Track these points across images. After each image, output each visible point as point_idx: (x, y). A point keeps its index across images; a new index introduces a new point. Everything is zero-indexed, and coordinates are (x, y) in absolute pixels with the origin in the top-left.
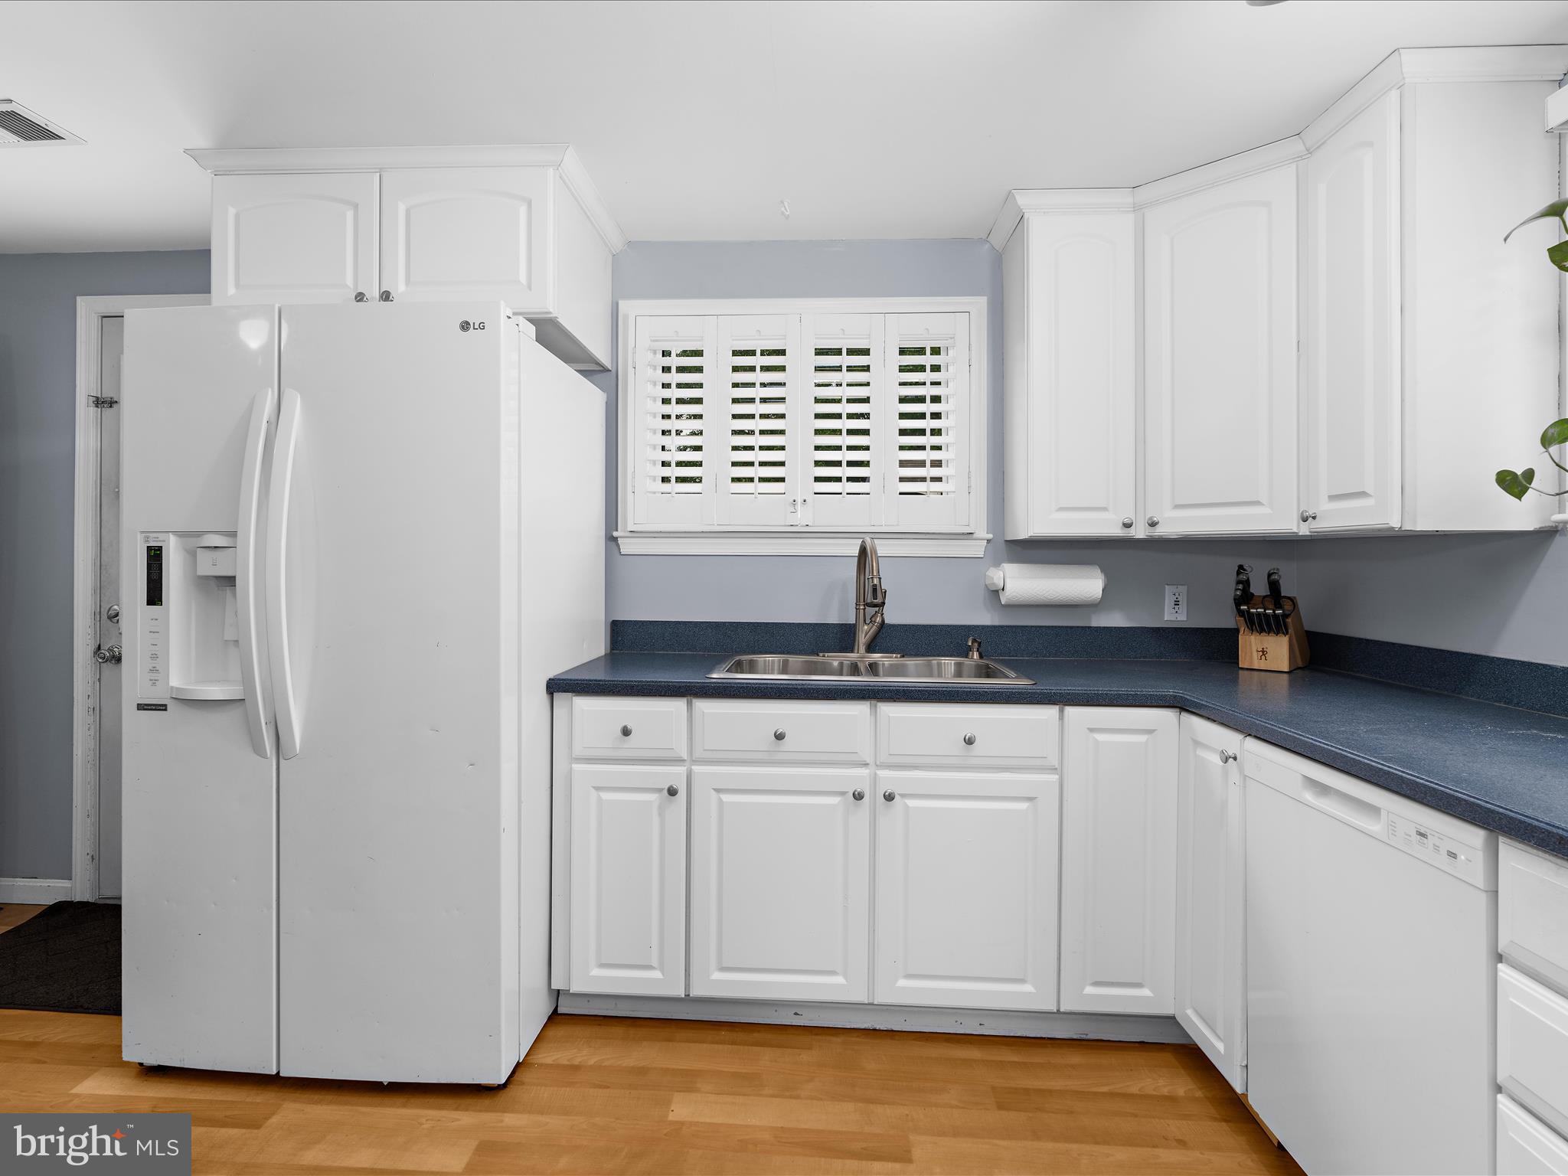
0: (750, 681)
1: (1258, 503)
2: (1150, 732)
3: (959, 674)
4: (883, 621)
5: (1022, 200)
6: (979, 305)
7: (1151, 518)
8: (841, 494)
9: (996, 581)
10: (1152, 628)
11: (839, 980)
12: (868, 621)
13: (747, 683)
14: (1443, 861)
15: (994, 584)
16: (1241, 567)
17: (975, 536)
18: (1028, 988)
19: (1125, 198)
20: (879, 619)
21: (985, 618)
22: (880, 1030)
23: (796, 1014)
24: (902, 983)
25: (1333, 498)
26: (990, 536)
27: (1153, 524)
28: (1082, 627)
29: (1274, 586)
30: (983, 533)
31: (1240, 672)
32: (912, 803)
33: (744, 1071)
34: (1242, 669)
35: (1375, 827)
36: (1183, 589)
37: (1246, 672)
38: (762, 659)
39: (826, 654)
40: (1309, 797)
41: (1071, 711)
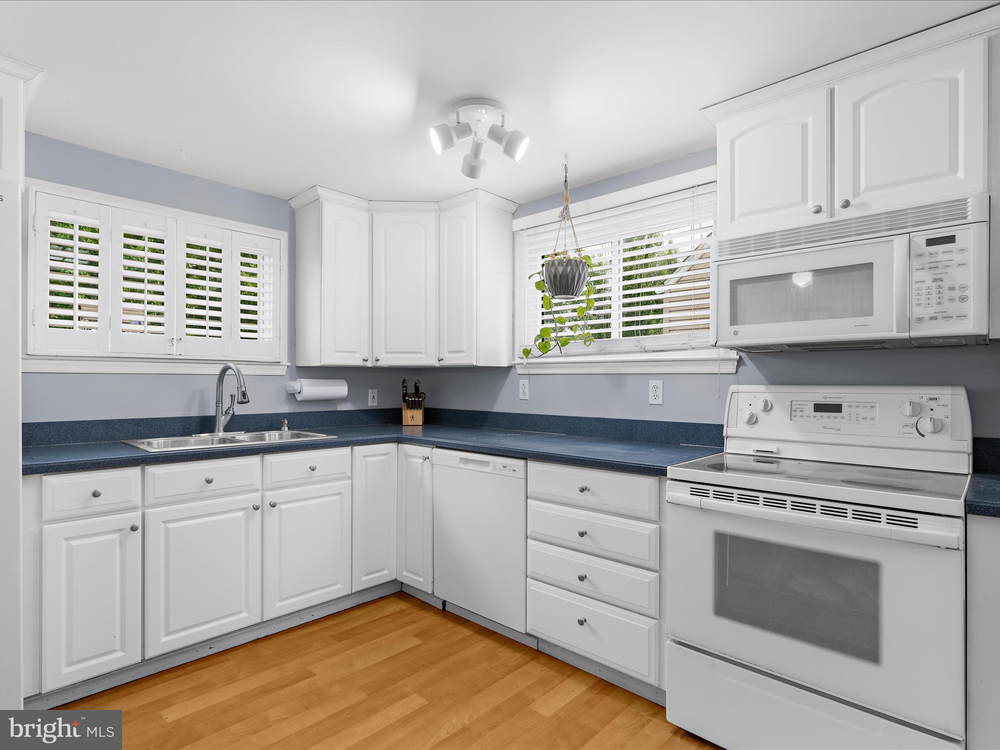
0: (189, 451)
1: (421, 353)
2: (387, 454)
3: (281, 438)
4: (234, 412)
5: (321, 192)
6: (284, 236)
7: (377, 357)
8: (205, 336)
9: (296, 388)
10: (364, 410)
11: (244, 615)
12: (224, 413)
13: (186, 452)
14: (512, 474)
15: (295, 390)
16: (404, 380)
17: (281, 364)
18: (339, 586)
19: (365, 204)
20: (231, 412)
21: (285, 408)
22: (261, 638)
23: (210, 648)
24: (279, 604)
25: (450, 352)
26: (289, 364)
27: (377, 360)
28: (334, 411)
29: (417, 388)
30: (285, 362)
31: (404, 427)
32: (282, 507)
33: (196, 685)
34: (404, 425)
35: (488, 469)
36: (376, 391)
37: (406, 427)
38: (156, 441)
39: (197, 435)
40: (462, 466)
41: (357, 449)
